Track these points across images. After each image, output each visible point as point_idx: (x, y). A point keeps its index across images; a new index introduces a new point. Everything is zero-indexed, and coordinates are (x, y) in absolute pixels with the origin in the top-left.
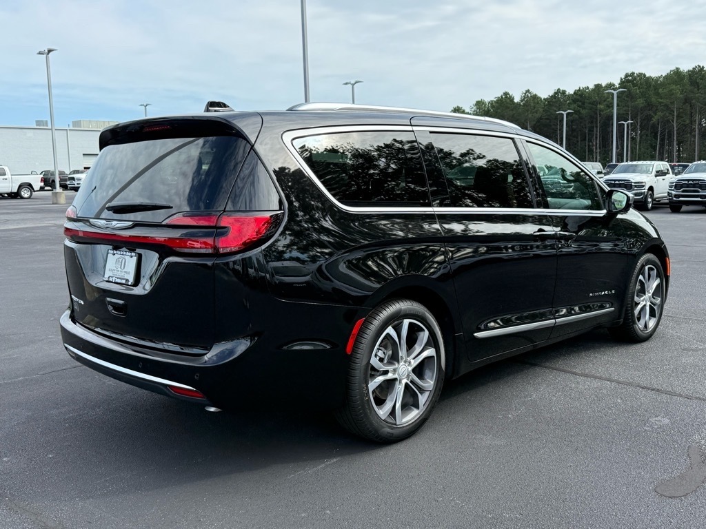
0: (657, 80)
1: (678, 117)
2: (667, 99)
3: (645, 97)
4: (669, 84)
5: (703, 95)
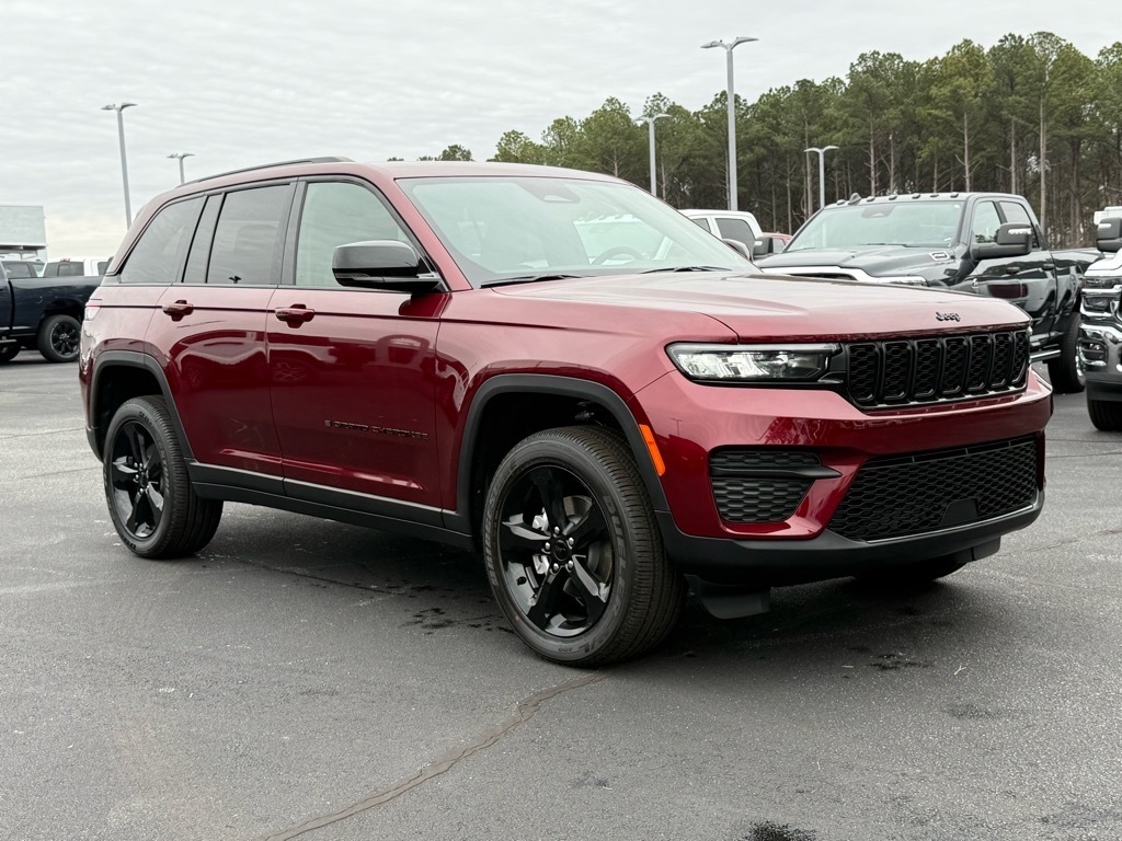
0: (927, 68)
1: (975, 149)
2: (947, 108)
3: (902, 103)
4: (951, 76)
5: (1022, 99)
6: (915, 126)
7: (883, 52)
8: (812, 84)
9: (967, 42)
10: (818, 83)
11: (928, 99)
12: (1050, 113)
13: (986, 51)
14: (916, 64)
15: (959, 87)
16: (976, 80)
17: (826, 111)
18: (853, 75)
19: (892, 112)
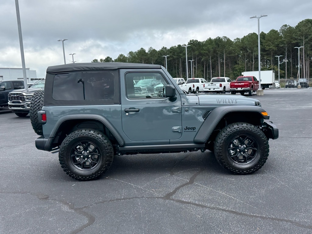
0: (203, 43)
1: (212, 58)
3: (199, 50)
4: (207, 44)
8: (181, 46)
12: (226, 52)
13: (213, 40)
14: (200, 42)
15: (209, 47)
18: (189, 44)
19: (197, 52)
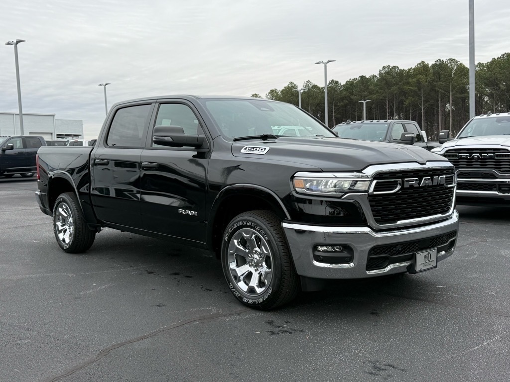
0: (408, 71)
1: (426, 101)
2: (415, 86)
3: (399, 84)
4: (417, 75)
5: (443, 83)
6: (404, 93)
7: (392, 65)
8: (365, 77)
9: (423, 62)
10: (367, 77)
11: (408, 83)
12: (454, 88)
13: (430, 65)
14: (404, 70)
15: (420, 79)
16: (426, 76)
17: (370, 87)
18: (380, 74)
19: (394, 88)
